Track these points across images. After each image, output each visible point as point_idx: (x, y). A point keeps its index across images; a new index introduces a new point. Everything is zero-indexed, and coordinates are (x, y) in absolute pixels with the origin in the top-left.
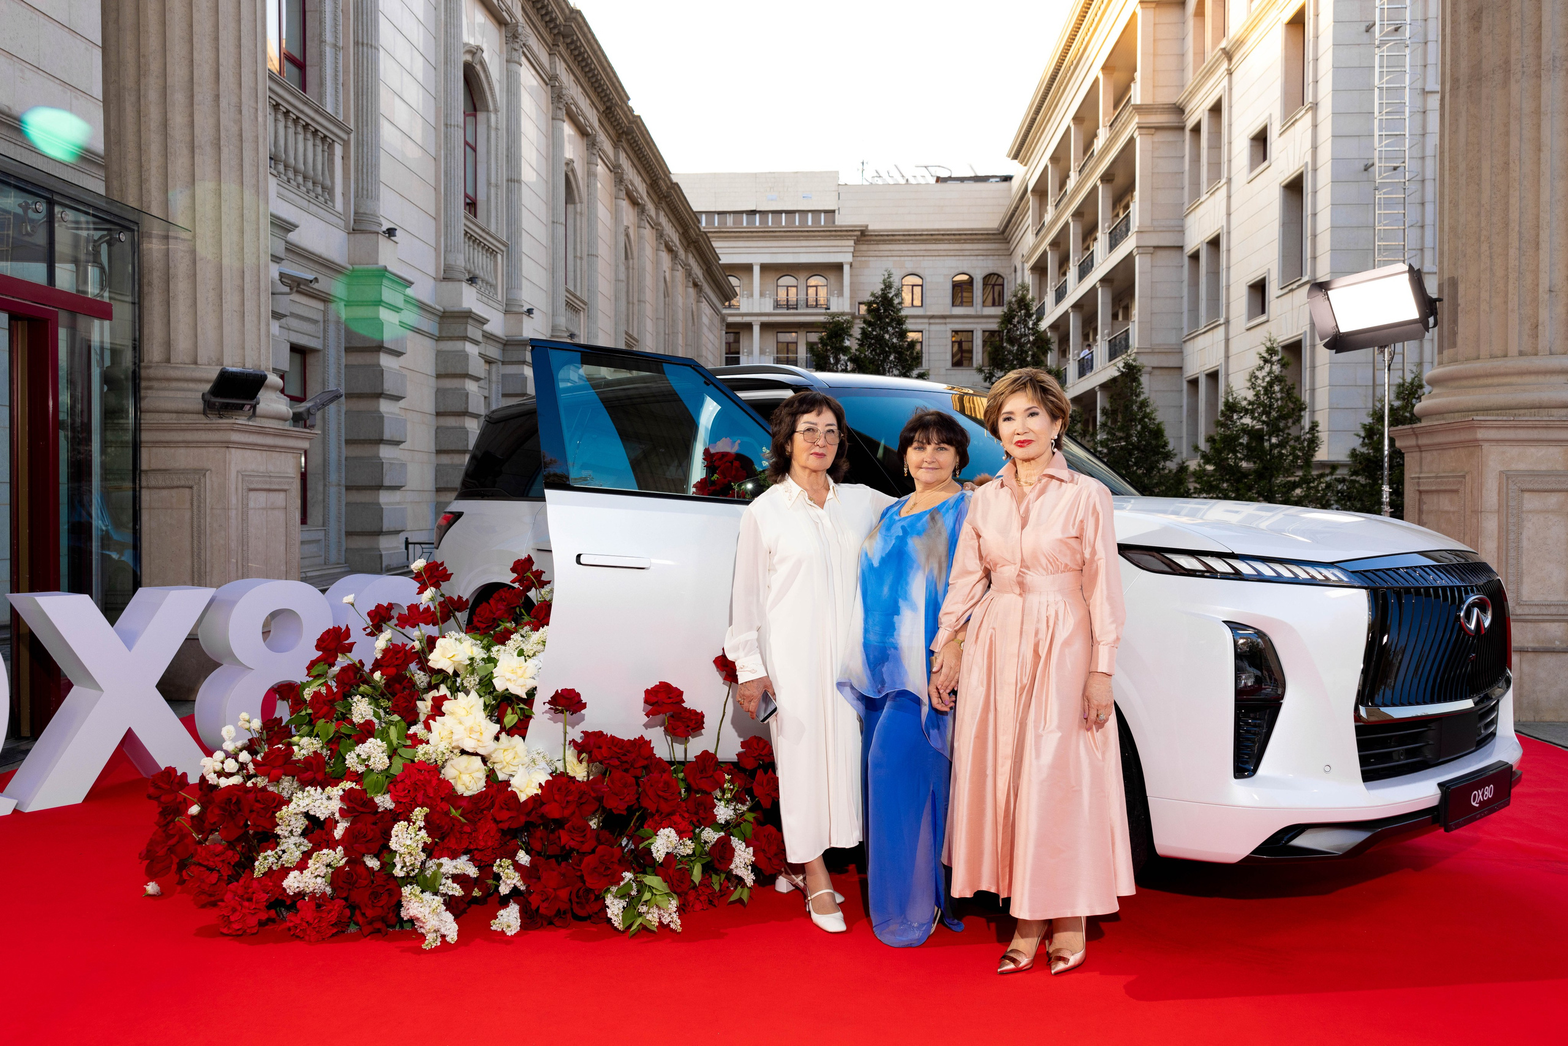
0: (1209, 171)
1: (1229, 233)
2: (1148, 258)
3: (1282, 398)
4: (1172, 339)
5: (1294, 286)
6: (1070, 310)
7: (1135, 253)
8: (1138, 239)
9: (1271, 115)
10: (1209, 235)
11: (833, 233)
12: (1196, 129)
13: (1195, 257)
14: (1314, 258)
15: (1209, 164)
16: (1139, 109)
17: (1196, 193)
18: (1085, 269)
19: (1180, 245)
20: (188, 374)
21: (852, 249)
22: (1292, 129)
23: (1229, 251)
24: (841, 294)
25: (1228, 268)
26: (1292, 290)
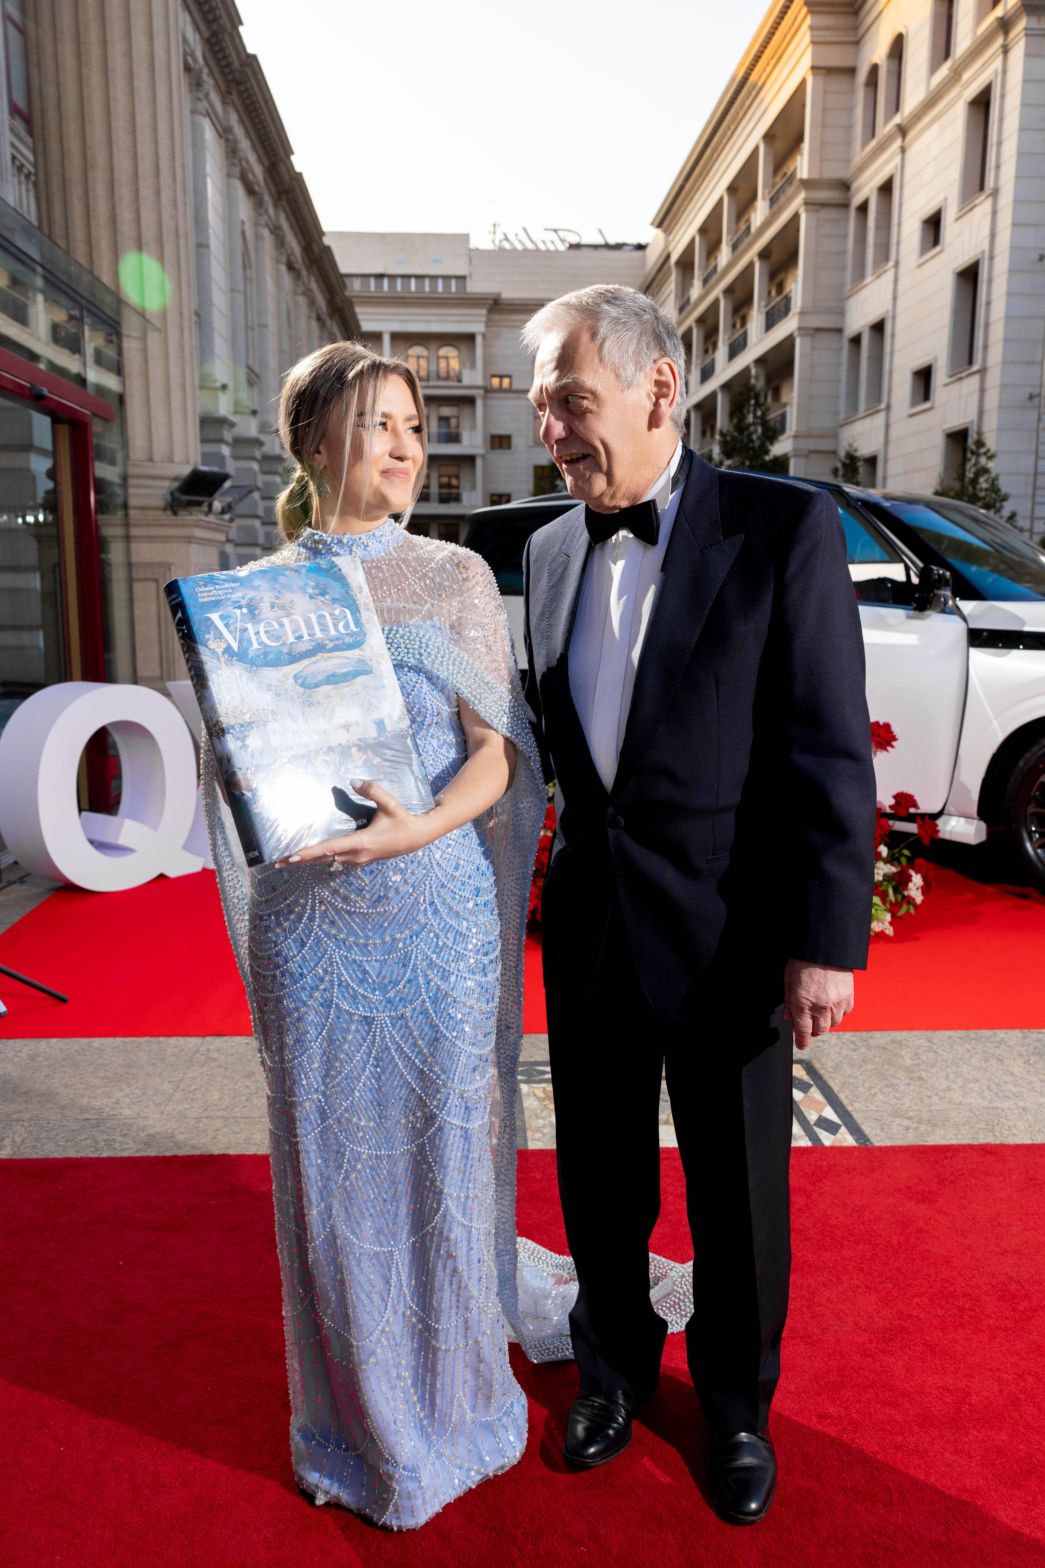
0: (875, 253)
1: (894, 317)
2: (808, 340)
3: (986, 490)
4: (825, 422)
5: (964, 374)
6: (718, 390)
7: (796, 334)
8: (800, 320)
9: (946, 199)
10: (872, 317)
11: (466, 301)
12: (863, 208)
13: (856, 340)
14: (986, 347)
15: (876, 245)
16: (806, 184)
17: (860, 275)
18: (736, 348)
19: (838, 326)
20: (148, 471)
21: (484, 319)
22: (970, 215)
23: (893, 335)
24: (473, 366)
25: (892, 353)
26: (960, 379)
